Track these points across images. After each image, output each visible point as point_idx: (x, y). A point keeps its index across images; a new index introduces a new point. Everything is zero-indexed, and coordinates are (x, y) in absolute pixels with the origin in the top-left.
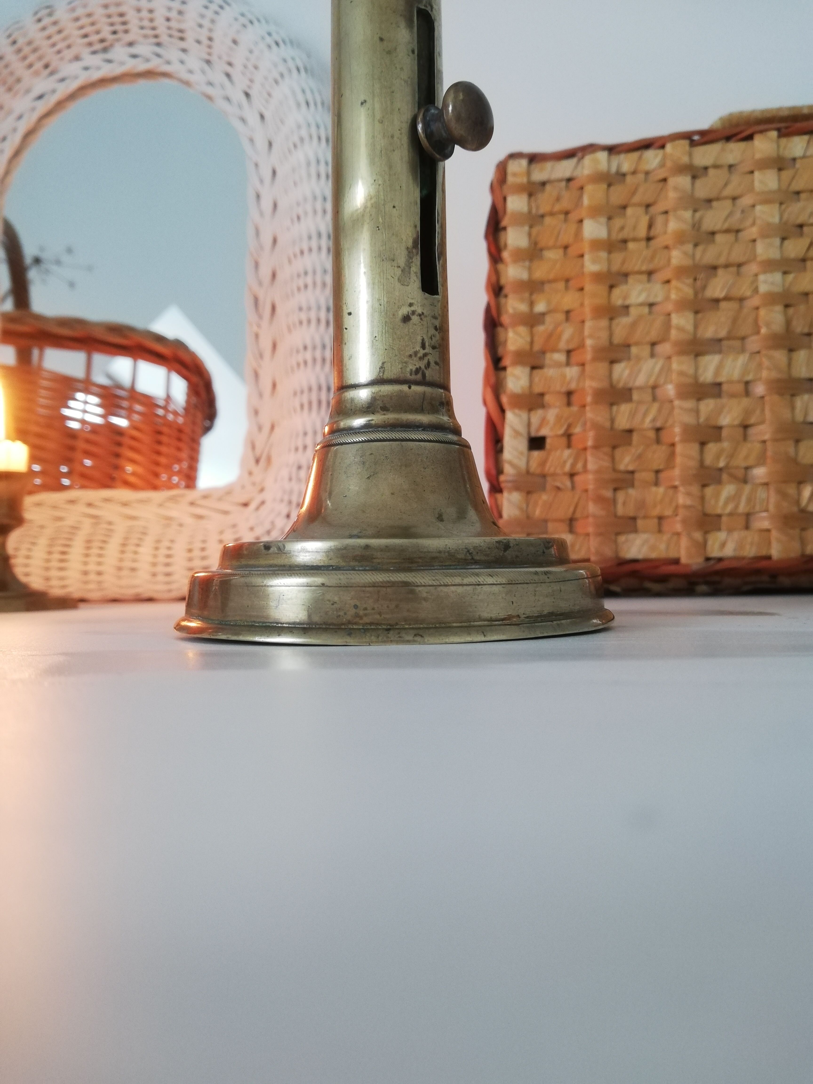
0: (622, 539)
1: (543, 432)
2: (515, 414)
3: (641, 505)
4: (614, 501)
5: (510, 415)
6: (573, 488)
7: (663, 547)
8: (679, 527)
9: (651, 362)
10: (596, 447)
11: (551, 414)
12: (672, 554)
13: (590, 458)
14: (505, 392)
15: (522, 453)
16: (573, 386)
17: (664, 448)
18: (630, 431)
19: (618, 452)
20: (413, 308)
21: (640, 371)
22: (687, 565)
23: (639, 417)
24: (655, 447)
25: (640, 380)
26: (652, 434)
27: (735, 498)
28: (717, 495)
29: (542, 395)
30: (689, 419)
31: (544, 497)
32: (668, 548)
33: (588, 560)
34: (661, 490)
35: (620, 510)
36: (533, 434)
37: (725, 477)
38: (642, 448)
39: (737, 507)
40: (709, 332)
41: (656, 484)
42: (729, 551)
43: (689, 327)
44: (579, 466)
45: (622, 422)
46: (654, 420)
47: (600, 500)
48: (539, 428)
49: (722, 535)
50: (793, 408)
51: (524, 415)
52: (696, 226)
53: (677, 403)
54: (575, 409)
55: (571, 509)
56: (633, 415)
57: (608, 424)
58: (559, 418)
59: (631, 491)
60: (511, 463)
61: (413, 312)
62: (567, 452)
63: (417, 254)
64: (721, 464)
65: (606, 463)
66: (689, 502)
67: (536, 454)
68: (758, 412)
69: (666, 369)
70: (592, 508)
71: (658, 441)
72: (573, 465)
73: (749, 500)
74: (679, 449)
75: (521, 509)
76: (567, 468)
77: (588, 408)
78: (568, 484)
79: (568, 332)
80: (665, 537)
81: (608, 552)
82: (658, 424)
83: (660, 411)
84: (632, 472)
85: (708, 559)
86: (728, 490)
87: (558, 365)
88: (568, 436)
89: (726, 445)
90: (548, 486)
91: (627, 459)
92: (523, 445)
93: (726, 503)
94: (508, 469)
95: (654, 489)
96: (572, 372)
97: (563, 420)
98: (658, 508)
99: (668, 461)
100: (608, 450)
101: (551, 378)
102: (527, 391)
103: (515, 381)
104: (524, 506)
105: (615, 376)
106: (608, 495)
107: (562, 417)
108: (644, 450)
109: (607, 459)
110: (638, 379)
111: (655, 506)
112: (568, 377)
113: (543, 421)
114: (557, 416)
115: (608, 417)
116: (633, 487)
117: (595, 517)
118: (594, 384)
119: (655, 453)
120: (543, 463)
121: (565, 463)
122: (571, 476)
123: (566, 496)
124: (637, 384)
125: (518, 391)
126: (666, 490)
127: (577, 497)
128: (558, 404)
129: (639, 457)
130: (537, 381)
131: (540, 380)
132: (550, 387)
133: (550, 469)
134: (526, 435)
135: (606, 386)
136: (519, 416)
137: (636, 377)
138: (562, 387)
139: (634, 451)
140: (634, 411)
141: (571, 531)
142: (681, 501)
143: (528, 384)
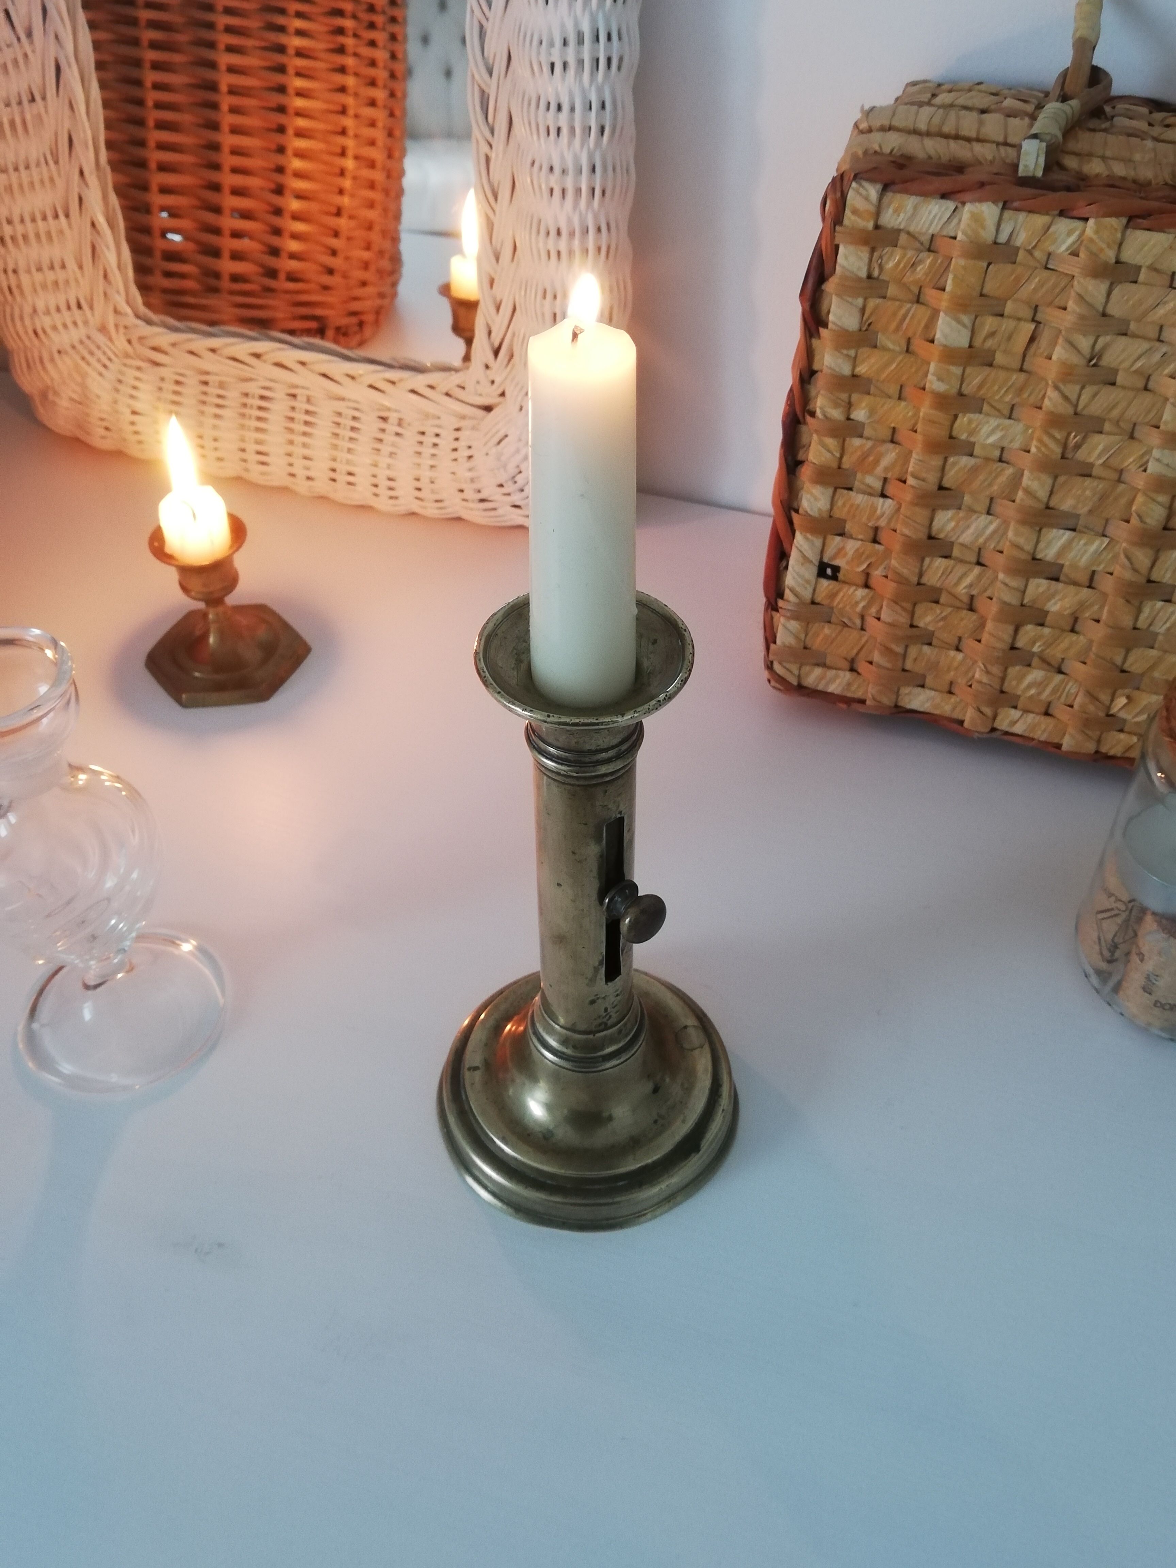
0: (905, 690)
1: (838, 561)
2: (807, 538)
3: (934, 666)
4: (904, 656)
5: (799, 537)
6: (862, 629)
7: (948, 707)
8: (969, 698)
9: (984, 519)
10: (895, 600)
11: (851, 546)
12: (957, 715)
13: (884, 607)
14: (797, 512)
15: (808, 582)
16: (882, 523)
17: (974, 617)
18: (939, 590)
19: (921, 608)
21: (968, 527)
22: (969, 730)
23: (953, 578)
24: (965, 613)
25: (967, 537)
26: (965, 599)
27: (1040, 685)
28: (1021, 678)
29: (843, 521)
30: (1011, 598)
31: (827, 630)
32: (954, 708)
33: (862, 702)
34: (960, 656)
35: (909, 666)
36: (826, 562)
37: (1035, 661)
38: (950, 609)
39: (1039, 694)
40: (1066, 504)
41: (957, 649)
42: (1018, 729)
43: (1043, 494)
44: (873, 610)
45: (932, 578)
46: (971, 586)
47: (887, 651)
48: (835, 556)
49: (1015, 714)
50: (1139, 611)
51: (818, 542)
52: (1094, 359)
53: (1001, 576)
54: (879, 548)
55: (855, 651)
56: (946, 573)
57: (915, 580)
58: (859, 555)
59: (927, 650)
60: (792, 590)
62: (862, 592)
64: (1036, 649)
65: (904, 619)
66: (985, 680)
67: (825, 583)
68: (1096, 607)
69: (1001, 533)
70: (878, 657)
71: (970, 608)
72: (866, 607)
73: (1054, 691)
74: (989, 625)
75: (797, 637)
76: (859, 609)
77: (894, 555)
78: (858, 622)
79: (890, 456)
80: (953, 699)
81: (887, 700)
82: (974, 592)
83: (979, 577)
84: (933, 631)
85: (993, 730)
86: (1036, 675)
87: (869, 492)
88: (866, 575)
89: (1046, 631)
90: (834, 620)
91: (929, 619)
92: (811, 572)
93: (1029, 687)
94: (788, 594)
95: (952, 653)
96: (885, 506)
97: (864, 557)
98: (952, 673)
99: (975, 631)
100: (908, 606)
101: (858, 506)
102: (825, 515)
103: (812, 500)
104: (802, 636)
105: (936, 525)
106: (899, 649)
107: (863, 553)
108: (950, 613)
109: (904, 614)
110: (964, 535)
111: (949, 670)
112: (879, 512)
113: (840, 551)
114: (857, 550)
115: (917, 571)
116: (930, 644)
117: (879, 666)
118: (906, 531)
119: (962, 619)
120: (833, 595)
121: (857, 603)
122: (862, 618)
123: (853, 635)
124: (961, 540)
125: (814, 513)
126: (964, 658)
127: (864, 640)
128: (860, 537)
129: (944, 619)
130: (840, 503)
131: (844, 505)
132: (854, 516)
133: (839, 603)
134: (817, 564)
135: (922, 535)
136: (812, 543)
137: (963, 532)
138: (869, 519)
139: (938, 612)
140: (949, 571)
141: (852, 670)
142: (977, 676)
143: (828, 506)
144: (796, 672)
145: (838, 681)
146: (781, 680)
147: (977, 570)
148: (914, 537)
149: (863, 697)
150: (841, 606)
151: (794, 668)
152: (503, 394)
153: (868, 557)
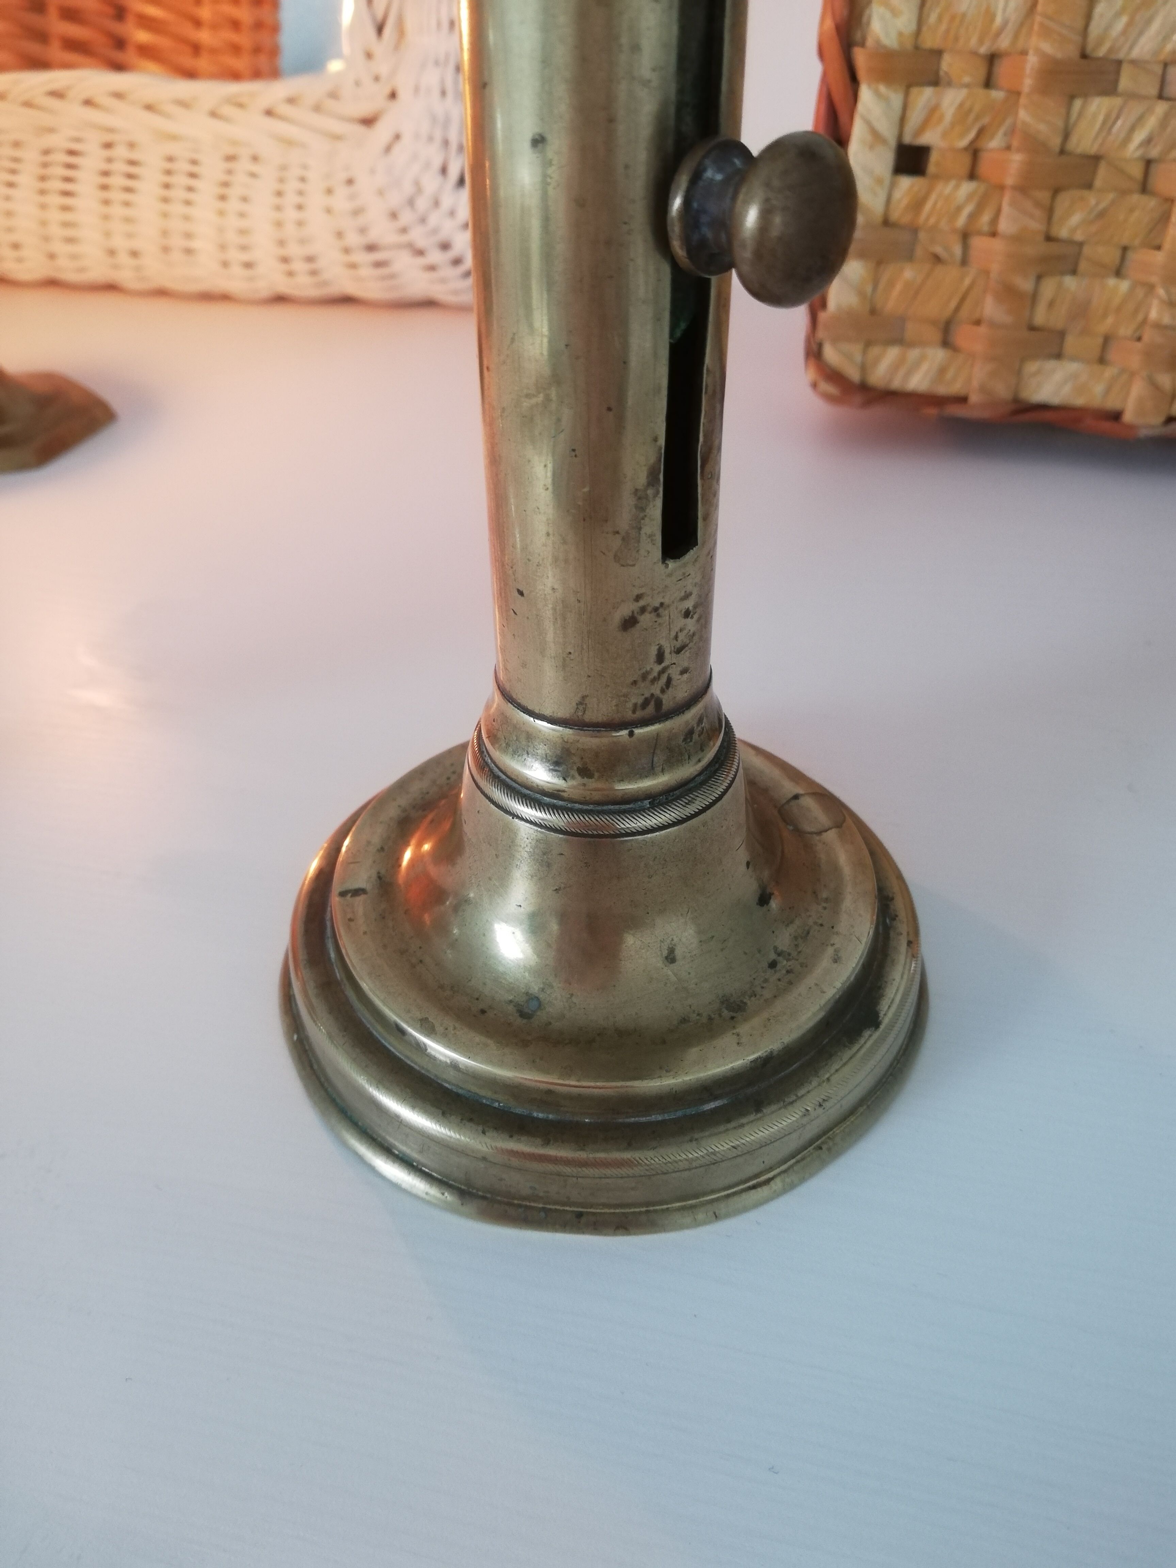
0: (1032, 367)
1: (926, 139)
2: (878, 94)
3: (1081, 311)
4: (1034, 297)
5: (865, 95)
6: (964, 262)
7: (1098, 389)
8: (1135, 361)
10: (1023, 189)
11: (950, 101)
12: (1112, 403)
13: (1006, 209)
14: (863, 44)
15: (877, 182)
16: (1004, 43)
17: (1152, 203)
18: (1095, 159)
19: (1064, 201)
20: (642, 603)
21: (1149, 22)
22: (1131, 427)
23: (1118, 132)
24: (1136, 198)
25: (1145, 45)
26: (1137, 171)
29: (938, 53)
31: (909, 273)
32: (1108, 390)
33: (962, 400)
34: (1124, 286)
35: (1040, 317)
36: (907, 139)
38: (1111, 196)
41: (1118, 273)
44: (984, 221)
45: (1085, 137)
46: (1148, 141)
47: (1007, 293)
48: (921, 129)
51: (896, 99)
54: (997, 95)
55: (953, 304)
56: (1108, 124)
57: (1056, 142)
58: (963, 113)
59: (1070, 282)
61: (643, 610)
62: (967, 188)
63: (656, 495)
65: (1035, 223)
66: (1167, 319)
67: (906, 182)
70: (990, 308)
71: (1144, 188)
72: (973, 217)
75: (862, 294)
76: (961, 222)
77: (1023, 100)
78: (957, 250)
80: (1109, 372)
81: (1002, 390)
82: (1154, 152)
84: (1081, 245)
85: (1169, 420)
88: (974, 152)
90: (919, 252)
91: (1076, 219)
92: (882, 163)
95: (1112, 282)
97: (972, 117)
98: (1110, 320)
99: (1151, 231)
100: (1043, 196)
101: (964, 15)
102: (909, 46)
103: (888, 15)
104: (869, 289)
105: (1095, 29)
106: (1026, 284)
107: (970, 110)
108: (1113, 203)
109: (1038, 213)
110: (1143, 40)
111: (1105, 316)
112: (999, 20)
113: (933, 111)
114: (961, 105)
115: (1060, 124)
116: (1074, 272)
117: (992, 325)
118: (1047, 47)
119: (1132, 210)
120: (917, 204)
121: (959, 209)
122: (965, 236)
123: (948, 275)
124: (1135, 53)
125: (890, 41)
126: (1132, 289)
127: (967, 281)
128: (967, 79)
129: (1102, 214)
130: (933, 18)
131: (940, 19)
132: (956, 39)
133: (928, 219)
134: (893, 142)
135: (1071, 51)
136: (886, 99)
137: (1141, 33)
138: (981, 42)
139: (1093, 201)
140: (1113, 116)
141: (946, 343)
142: (1153, 314)
143: (913, 27)
144: (858, 358)
145: (925, 367)
146: (833, 376)
147: (1161, 108)
148: (1059, 55)
149: (963, 393)
150: (932, 221)
151: (856, 350)
152: (393, 95)
153: (977, 118)
